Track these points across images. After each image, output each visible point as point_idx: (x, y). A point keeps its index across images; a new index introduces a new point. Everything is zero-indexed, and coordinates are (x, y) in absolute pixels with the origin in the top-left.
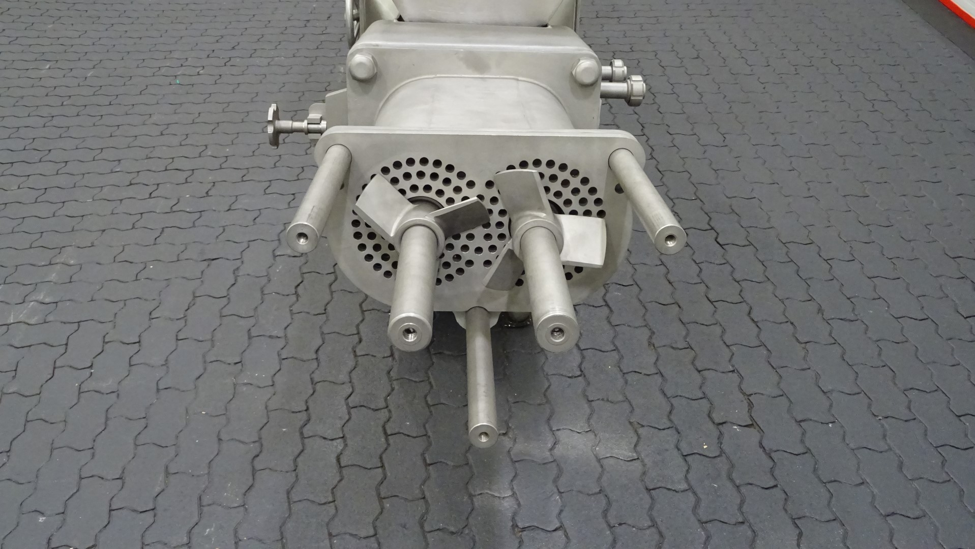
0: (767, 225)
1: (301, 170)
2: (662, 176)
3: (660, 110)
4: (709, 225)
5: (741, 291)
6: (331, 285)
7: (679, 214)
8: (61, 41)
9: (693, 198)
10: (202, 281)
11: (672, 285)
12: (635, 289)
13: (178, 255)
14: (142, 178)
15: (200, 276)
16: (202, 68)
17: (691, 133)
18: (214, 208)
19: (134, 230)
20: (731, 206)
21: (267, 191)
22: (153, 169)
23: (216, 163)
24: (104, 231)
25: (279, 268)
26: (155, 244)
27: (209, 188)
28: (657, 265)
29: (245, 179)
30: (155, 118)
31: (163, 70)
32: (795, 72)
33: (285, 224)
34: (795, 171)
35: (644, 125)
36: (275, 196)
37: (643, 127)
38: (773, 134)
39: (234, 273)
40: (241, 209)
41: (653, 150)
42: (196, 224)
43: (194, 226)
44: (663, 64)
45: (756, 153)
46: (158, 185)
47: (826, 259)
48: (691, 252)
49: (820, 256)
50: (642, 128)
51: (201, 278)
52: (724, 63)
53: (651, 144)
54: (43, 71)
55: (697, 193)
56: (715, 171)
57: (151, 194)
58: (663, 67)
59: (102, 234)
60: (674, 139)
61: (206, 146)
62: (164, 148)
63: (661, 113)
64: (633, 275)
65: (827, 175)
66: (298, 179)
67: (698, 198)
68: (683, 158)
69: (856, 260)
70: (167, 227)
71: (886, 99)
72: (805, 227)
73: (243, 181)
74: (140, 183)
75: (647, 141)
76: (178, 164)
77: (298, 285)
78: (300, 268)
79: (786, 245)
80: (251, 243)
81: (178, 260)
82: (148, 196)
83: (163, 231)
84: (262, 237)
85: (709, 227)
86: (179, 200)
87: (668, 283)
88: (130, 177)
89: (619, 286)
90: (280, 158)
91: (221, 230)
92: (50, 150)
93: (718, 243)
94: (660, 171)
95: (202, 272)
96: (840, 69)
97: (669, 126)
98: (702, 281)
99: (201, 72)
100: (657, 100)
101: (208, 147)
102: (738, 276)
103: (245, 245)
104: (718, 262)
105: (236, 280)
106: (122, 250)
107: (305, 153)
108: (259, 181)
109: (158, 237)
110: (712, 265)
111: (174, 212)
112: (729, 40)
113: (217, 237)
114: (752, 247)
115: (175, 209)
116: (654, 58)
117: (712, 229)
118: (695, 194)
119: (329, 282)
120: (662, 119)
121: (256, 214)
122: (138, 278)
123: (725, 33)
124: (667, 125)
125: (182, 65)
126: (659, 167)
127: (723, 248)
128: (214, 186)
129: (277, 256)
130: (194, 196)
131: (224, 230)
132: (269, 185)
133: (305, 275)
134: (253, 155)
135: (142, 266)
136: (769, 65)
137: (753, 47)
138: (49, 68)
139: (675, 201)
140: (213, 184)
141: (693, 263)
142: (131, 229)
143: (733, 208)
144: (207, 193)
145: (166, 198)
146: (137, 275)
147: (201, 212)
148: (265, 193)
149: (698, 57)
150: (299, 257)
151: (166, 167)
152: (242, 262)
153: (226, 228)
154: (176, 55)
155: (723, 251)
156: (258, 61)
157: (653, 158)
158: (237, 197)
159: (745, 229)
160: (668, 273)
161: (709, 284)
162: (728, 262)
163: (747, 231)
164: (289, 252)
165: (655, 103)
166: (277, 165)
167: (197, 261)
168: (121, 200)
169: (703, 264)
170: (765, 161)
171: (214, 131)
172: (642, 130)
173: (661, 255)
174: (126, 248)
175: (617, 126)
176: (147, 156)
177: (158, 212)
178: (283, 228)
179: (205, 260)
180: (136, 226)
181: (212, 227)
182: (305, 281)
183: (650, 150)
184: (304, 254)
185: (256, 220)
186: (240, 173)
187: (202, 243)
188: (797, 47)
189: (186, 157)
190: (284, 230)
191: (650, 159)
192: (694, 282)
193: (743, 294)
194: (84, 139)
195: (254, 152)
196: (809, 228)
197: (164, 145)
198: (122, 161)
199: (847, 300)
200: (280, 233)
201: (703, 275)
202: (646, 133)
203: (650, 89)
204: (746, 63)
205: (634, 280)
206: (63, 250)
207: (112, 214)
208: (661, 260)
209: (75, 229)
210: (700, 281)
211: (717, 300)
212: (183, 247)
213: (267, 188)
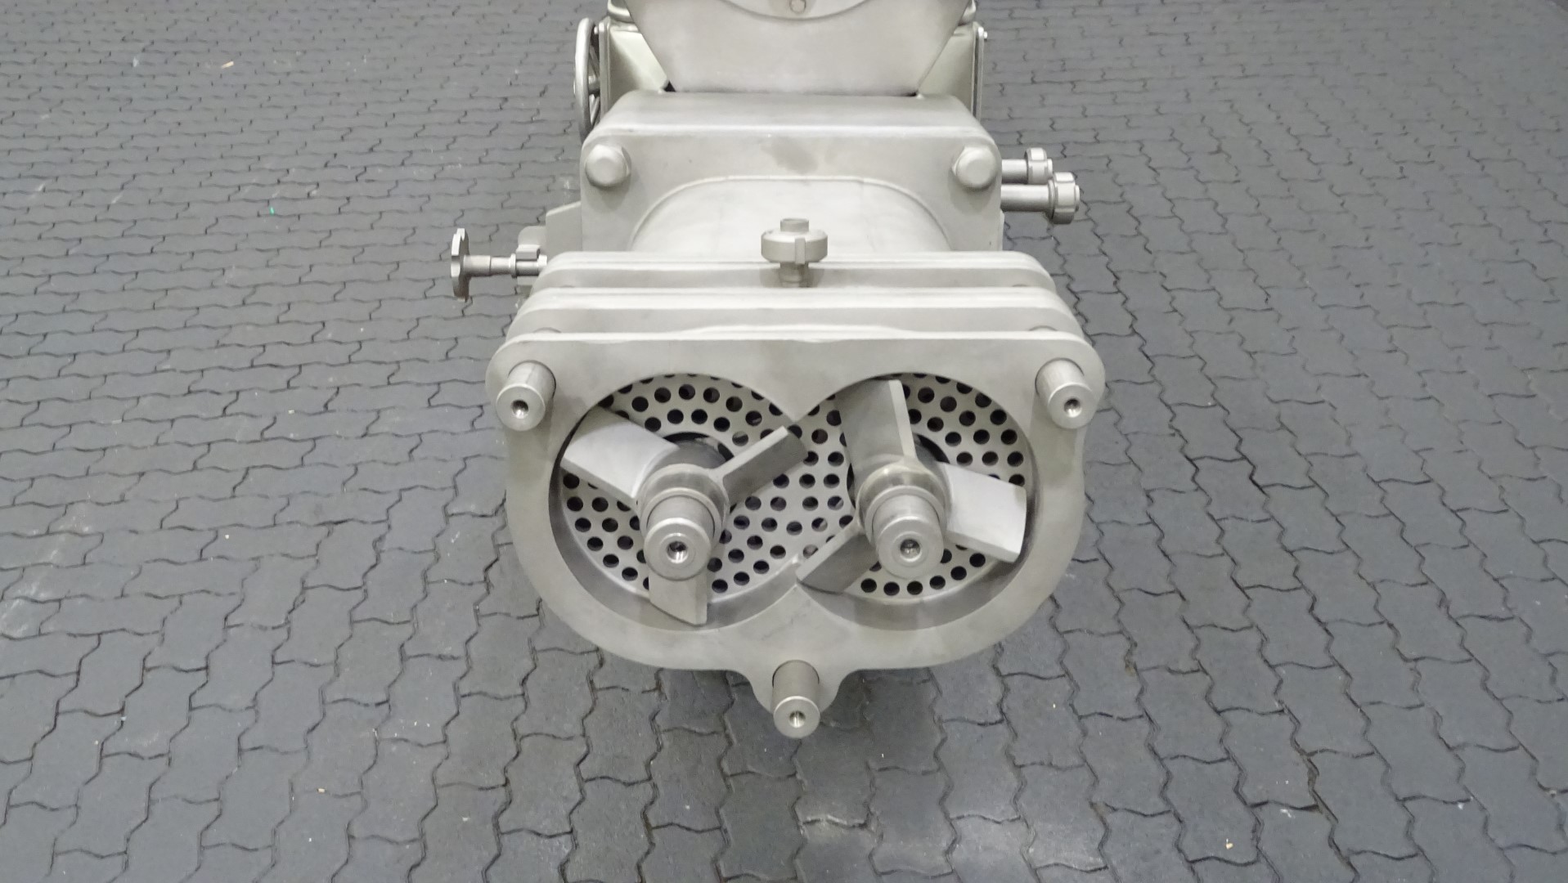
0: (1346, 451)
2: (1152, 365)
3: (1147, 246)
4: (1239, 451)
5: (1297, 569)
7: (1183, 433)
8: (64, 142)
9: (1210, 404)
10: (318, 561)
11: (1170, 560)
12: (1101, 567)
13: (275, 515)
14: (209, 381)
15: (314, 552)
16: (315, 186)
17: (1206, 287)
18: (337, 433)
19: (195, 473)
20: (1279, 417)
21: (433, 402)
22: (230, 365)
23: (341, 353)
24: (142, 474)
25: (455, 536)
26: (234, 497)
27: (329, 397)
28: (1141, 524)
29: (392, 380)
30: (231, 275)
31: (245, 191)
32: (1400, 175)
33: (465, 459)
34: (1398, 353)
35: (1118, 275)
36: (446, 410)
37: (1117, 278)
38: (1357, 286)
39: (375, 547)
40: (387, 433)
41: (1135, 318)
42: (306, 460)
43: (302, 465)
44: (1152, 164)
45: (1327, 318)
46: (238, 393)
47: (1455, 509)
48: (1203, 499)
49: (1444, 504)
50: (1114, 279)
51: (315, 556)
52: (1268, 159)
53: (1131, 309)
54: (33, 196)
55: (1215, 395)
56: (1250, 354)
57: (225, 409)
58: (1155, 170)
59: (139, 480)
60: (1173, 298)
61: (323, 323)
62: (249, 328)
63: (1150, 252)
64: (1097, 543)
65: (1459, 359)
67: (1217, 404)
68: (1191, 334)
69: (1511, 511)
70: (254, 467)
72: (1417, 452)
73: (389, 384)
74: (205, 390)
75: (1124, 303)
76: (273, 355)
77: (491, 566)
78: (493, 537)
79: (1380, 484)
80: (405, 494)
81: (274, 525)
82: (221, 413)
83: (247, 473)
84: (425, 483)
85: (1238, 456)
86: (275, 418)
87: (1161, 555)
88: (188, 379)
89: (1071, 563)
90: (457, 343)
91: (351, 471)
92: (46, 335)
93: (1254, 483)
94: (1147, 357)
95: (318, 546)
96: (1483, 168)
97: (1165, 276)
98: (1224, 552)
99: (314, 193)
100: (1142, 229)
101: (327, 324)
102: (1290, 542)
103: (393, 497)
104: (1255, 517)
105: (377, 560)
106: (175, 507)
108: (419, 385)
109: (239, 484)
110: (1244, 523)
111: (267, 440)
112: (1278, 118)
113: (344, 484)
114: (1316, 489)
115: (267, 434)
116: (1138, 153)
117: (1244, 457)
118: (1212, 395)
120: (1153, 264)
121: (413, 441)
122: (204, 557)
123: (1269, 106)
124: (1161, 273)
125: (279, 182)
126: (1145, 349)
127: (1263, 492)
128: (337, 393)
129: (453, 515)
130: (303, 413)
131: (356, 471)
132: (436, 391)
133: (502, 549)
134: (409, 339)
135: (211, 535)
136: (1351, 163)
137: (1321, 130)
138: (44, 191)
139: (1177, 409)
140: (335, 390)
141: (1209, 520)
142: (192, 470)
143: (1283, 420)
144: (326, 405)
145: (252, 416)
146: (202, 551)
147: (314, 439)
148: (430, 406)
149: (1219, 151)
150: (491, 516)
151: (252, 361)
152: (389, 527)
153: (359, 467)
154: (268, 164)
155: (1262, 497)
156: (415, 172)
157: (1134, 332)
158: (379, 412)
159: (1306, 457)
160: (1163, 536)
161: (1237, 558)
162: (1272, 517)
163: (1310, 462)
164: (473, 508)
165: (1139, 234)
166: (451, 355)
167: (308, 526)
168: (173, 421)
169: (1226, 521)
170: (1343, 337)
171: (338, 297)
172: (1115, 283)
173: (1149, 505)
174: (182, 504)
175: (1069, 276)
176: (218, 342)
177: (238, 440)
178: (461, 466)
179: (323, 524)
180: (199, 466)
181: (334, 466)
182: (502, 558)
183: (1129, 318)
184: (500, 511)
185: (414, 453)
186: (385, 371)
187: (316, 494)
188: (1404, 128)
189: (289, 344)
190: (464, 468)
191: (1131, 335)
192: (1209, 554)
193: (1299, 574)
194: (106, 314)
195: (408, 333)
196: (1424, 454)
197: (249, 324)
198: (173, 353)
199: (1494, 582)
200: (457, 475)
201: (1226, 540)
202: (1122, 288)
203: (1130, 209)
204: (1309, 159)
205: (1099, 551)
206: (71, 508)
207: (157, 444)
208: (1149, 515)
209: (91, 472)
210: (1221, 552)
211: (1252, 584)
212: (283, 502)
213: (432, 397)
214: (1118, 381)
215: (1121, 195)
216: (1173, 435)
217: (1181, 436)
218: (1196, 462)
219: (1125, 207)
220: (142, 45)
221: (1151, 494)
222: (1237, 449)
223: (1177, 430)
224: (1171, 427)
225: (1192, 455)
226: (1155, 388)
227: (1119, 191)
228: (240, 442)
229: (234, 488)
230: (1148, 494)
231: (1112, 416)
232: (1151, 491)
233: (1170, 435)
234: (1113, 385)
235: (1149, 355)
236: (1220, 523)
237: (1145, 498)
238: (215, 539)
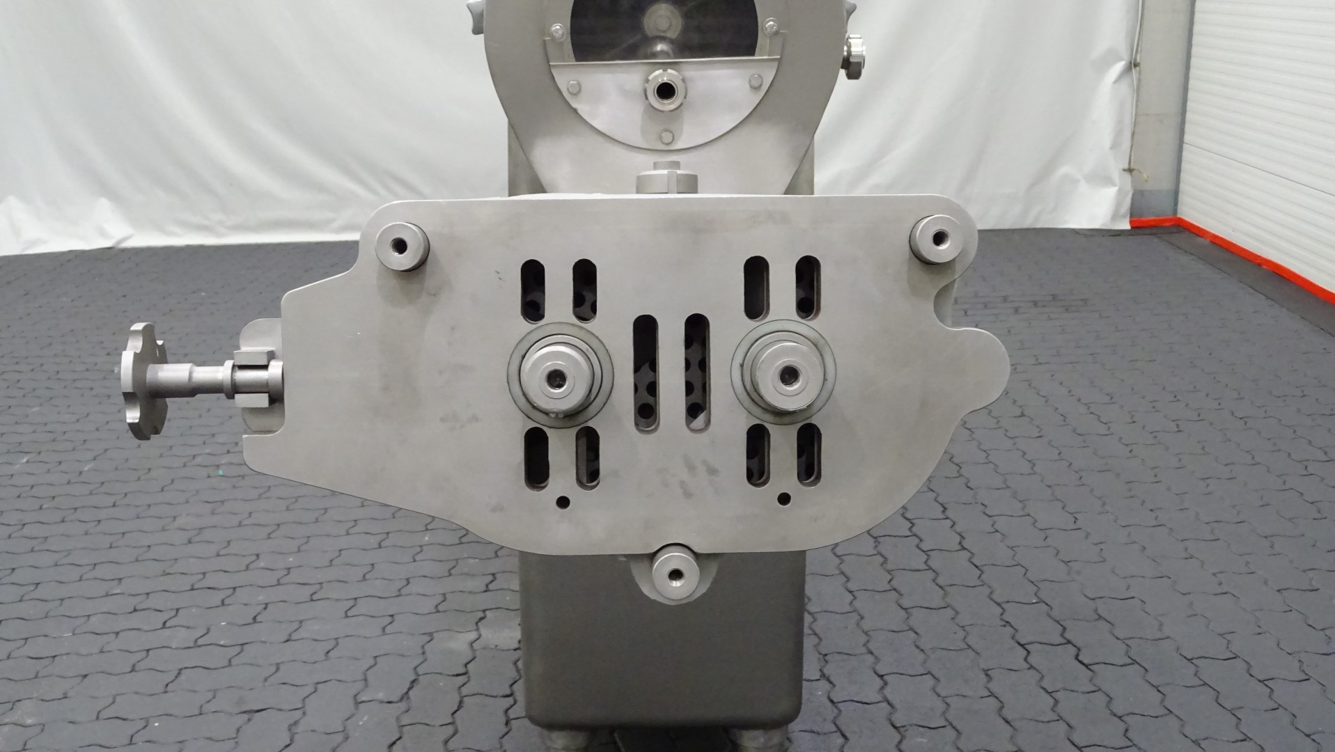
0: (1158, 635)
1: (405, 583)
2: (980, 572)
3: (968, 485)
4: (1064, 638)
5: (1127, 730)
6: (446, 742)
7: (1013, 624)
8: (49, 428)
9: (1034, 601)
10: (237, 742)
11: (1011, 726)
12: (949, 732)
13: (201, 706)
14: (153, 602)
15: (235, 736)
17: (1022, 513)
18: (263, 640)
19: (133, 673)
20: (1096, 610)
21: (350, 614)
22: (173, 589)
23: (271, 578)
24: (85, 676)
25: (363, 719)
26: (166, 692)
27: (258, 611)
28: (982, 697)
29: (315, 597)
30: (180, 522)
31: (199, 460)
32: (1177, 429)
33: (375, 657)
34: (1194, 560)
35: (945, 506)
36: (361, 618)
37: (945, 508)
38: (1152, 510)
39: (290, 730)
40: (307, 638)
41: (963, 537)
42: (234, 662)
43: (230, 665)
45: (1129, 535)
46: (177, 610)
47: (1261, 679)
48: (1038, 676)
49: (1251, 675)
50: (942, 509)
51: (236, 738)
52: (1064, 421)
53: (958, 530)
54: (18, 466)
55: (1038, 594)
56: (1066, 563)
57: (165, 623)
58: (969, 429)
59: (82, 681)
60: (995, 522)
61: (258, 555)
62: (193, 560)
63: (972, 489)
64: (944, 712)
65: (1247, 563)
66: (400, 595)
67: (1041, 601)
68: (1012, 548)
69: (1312, 680)
70: (186, 668)
71: (1325, 458)
72: (1221, 635)
73: (312, 600)
74: (149, 609)
75: (952, 527)
76: (210, 581)
77: (394, 743)
78: (398, 719)
79: (1193, 661)
80: (319, 686)
81: (201, 714)
82: (161, 626)
83: (179, 674)
84: (339, 677)
85: (1063, 641)
86: (208, 629)
87: (1003, 722)
88: (134, 601)
89: (921, 729)
91: (273, 669)
92: (13, 569)
93: (1081, 662)
94: (977, 567)
95: (238, 730)
96: (1246, 423)
97: (986, 506)
98: (1059, 718)
100: (962, 471)
101: (261, 556)
102: (1119, 708)
103: (310, 689)
104: (1084, 689)
105: (292, 740)
106: (111, 701)
108: (337, 600)
109: (172, 682)
110: (1075, 694)
111: (200, 646)
112: (1070, 392)
113: (266, 680)
114: (1136, 666)
115: (200, 642)
117: (1069, 642)
118: (1036, 594)
119: (444, 737)
121: (329, 646)
122: (133, 742)
123: (1061, 384)
124: (982, 504)
125: (228, 452)
126: (974, 560)
127: (1090, 669)
128: (265, 608)
129: (362, 702)
130: (234, 624)
131: (278, 669)
132: (353, 605)
133: (405, 729)
134: (331, 565)
135: (142, 724)
136: (1134, 422)
137: (1107, 399)
138: (27, 462)
139: (1004, 606)
140: (264, 606)
141: (1043, 693)
142: (131, 672)
143: (1100, 612)
144: (255, 618)
145: (189, 628)
146: (132, 736)
147: (242, 645)
148: (347, 616)
149: (1022, 415)
150: (397, 702)
151: (193, 586)
152: (304, 713)
153: (282, 667)
154: (220, 439)
155: (1090, 673)
157: (964, 548)
158: (301, 622)
159: (1123, 640)
160: (1002, 707)
161: (1072, 723)
162: (1100, 690)
163: (1127, 645)
164: (381, 696)
165: (961, 475)
166: (367, 577)
167: (230, 714)
168: (117, 633)
169: (1058, 693)
170: (1145, 548)
171: (272, 536)
172: (943, 511)
173: (988, 682)
174: (118, 699)
176: (164, 571)
177: (174, 647)
178: (372, 662)
179: (245, 712)
180: (137, 669)
181: (258, 666)
182: (405, 737)
183: (958, 538)
184: (405, 698)
185: (330, 654)
186: (307, 591)
187: (241, 688)
188: (1175, 397)
189: (226, 572)
190: (375, 665)
191: (958, 551)
192: (1046, 720)
193: (1129, 734)
194: (69, 552)
195: (331, 561)
196: (1228, 637)
197: (192, 557)
198: (123, 581)
199: (1307, 738)
200: (368, 670)
201: (1059, 708)
202: (950, 516)
203: (952, 458)
204: (1098, 419)
205: (947, 720)
206: (18, 704)
207: (102, 652)
208: (989, 689)
209: (40, 675)
210: (1057, 718)
211: (1088, 744)
212: (210, 695)
213: (349, 610)
214: (951, 585)
216: (1005, 626)
217: (1012, 627)
218: (1027, 647)
221: (989, 672)
222: (1062, 636)
223: (1007, 622)
224: (1002, 620)
225: (1022, 642)
226: (986, 591)
228: (177, 649)
229: (167, 685)
230: (986, 673)
231: (949, 612)
232: (988, 670)
233: (1001, 626)
234: (948, 589)
235: (977, 564)
236: (1053, 695)
237: (984, 676)
238: (145, 727)
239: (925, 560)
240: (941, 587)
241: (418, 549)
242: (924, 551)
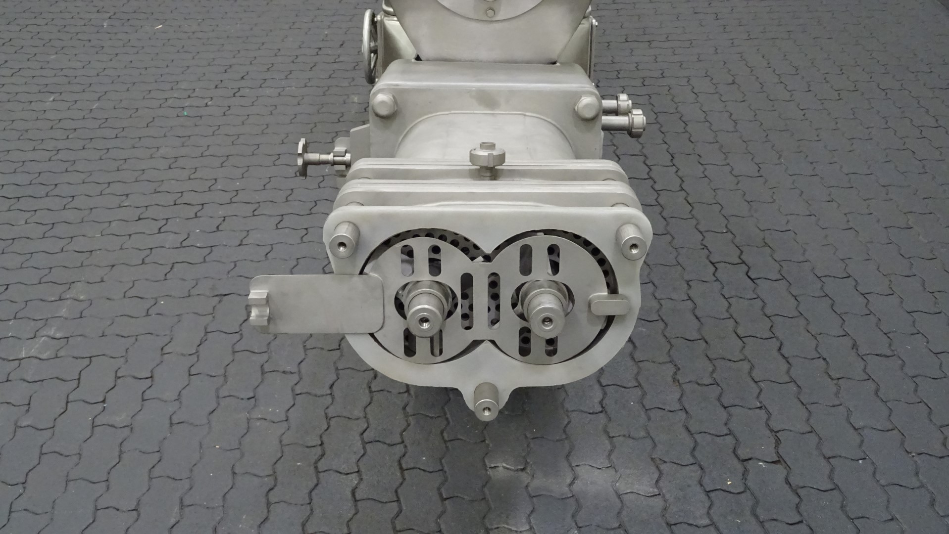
0: (802, 259)
1: (313, 204)
2: (691, 208)
3: (691, 139)
4: (741, 259)
5: (772, 326)
7: (709, 248)
8: (65, 72)
9: (724, 231)
10: (214, 317)
11: (700, 321)
12: (661, 325)
13: (189, 291)
14: (150, 213)
15: (212, 312)
16: (210, 99)
17: (724, 163)
18: (225, 243)
19: (143, 265)
20: (764, 239)
21: (279, 226)
22: (162, 203)
23: (226, 198)
24: (113, 266)
26: (166, 280)
27: (219, 223)
28: (684, 300)
29: (256, 213)
30: (162, 151)
31: (170, 102)
32: (838, 98)
33: (297, 259)
34: (834, 202)
36: (287, 230)
37: (673, 157)
38: (811, 163)
40: (253, 244)
41: (683, 181)
42: (207, 259)
43: (204, 262)
44: (695, 90)
45: (793, 183)
46: (167, 219)
47: (863, 292)
48: (719, 286)
49: (857, 290)
50: (671, 158)
51: (213, 314)
52: (762, 88)
53: (680, 175)
54: (48, 103)
55: (728, 226)
56: (749, 202)
57: (160, 229)
58: (695, 94)
59: (111, 269)
60: (705, 169)
61: (216, 180)
62: (173, 182)
63: (692, 142)
64: (658, 311)
65: (868, 206)
66: (311, 214)
67: (729, 231)
68: (714, 190)
69: (895, 295)
70: (177, 263)
71: (936, 125)
72: (842, 260)
73: (254, 215)
74: (148, 218)
75: (677, 172)
76: (187, 198)
79: (821, 278)
81: (189, 296)
82: (157, 231)
83: (173, 266)
85: (740, 261)
86: (189, 234)
87: (695, 317)
88: (139, 211)
89: (643, 322)
90: (292, 192)
91: (232, 265)
92: (56, 185)
93: (749, 277)
94: (690, 204)
95: (214, 307)
96: (886, 94)
97: (700, 156)
99: (209, 103)
100: (688, 129)
101: (218, 180)
102: (769, 311)
104: (749, 296)
106: (132, 285)
107: (318, 187)
108: (270, 216)
109: (169, 272)
110: (742, 300)
111: (184, 247)
112: (768, 64)
113: (229, 272)
114: (784, 281)
115: (184, 244)
116: (686, 84)
117: (744, 262)
118: (726, 226)
121: (268, 249)
122: (149, 314)
123: (763, 57)
124: (698, 155)
125: (189, 97)
126: (688, 199)
127: (754, 282)
128: (224, 220)
130: (205, 232)
131: (235, 266)
132: (281, 219)
134: (265, 189)
135: (153, 301)
136: (810, 91)
137: (793, 71)
138: (54, 100)
139: (704, 234)
140: (223, 219)
141: (722, 298)
142: (140, 264)
143: (766, 241)
144: (218, 227)
145: (175, 233)
146: (148, 310)
147: (211, 247)
148: (277, 228)
149: (733, 83)
151: (175, 201)
153: (238, 264)
154: (183, 85)
155: (754, 285)
156: (268, 92)
157: (682, 189)
158: (248, 231)
159: (779, 262)
160: (696, 307)
161: (738, 320)
162: (758, 297)
163: (780, 265)
165: (686, 131)
166: (289, 199)
167: (208, 297)
168: (130, 235)
169: (732, 299)
170: (802, 192)
171: (224, 165)
172: (672, 160)
173: (688, 289)
174: (136, 284)
175: (645, 156)
176: (155, 190)
177: (167, 247)
178: (295, 263)
179: (216, 296)
180: (146, 261)
181: (223, 263)
183: (679, 181)
185: (268, 255)
186: (251, 208)
187: (213, 278)
188: (841, 70)
189: (196, 192)
190: (297, 265)
191: (679, 191)
192: (722, 317)
193: (774, 330)
194: (91, 173)
195: (265, 186)
196: (846, 261)
197: (173, 179)
198: (129, 196)
199: (884, 335)
200: (293, 268)
201: (732, 310)
202: (676, 164)
203: (681, 117)
204: (785, 88)
205: (659, 316)
206: (73, 285)
207: (121, 249)
208: (688, 295)
209: (84, 264)
210: (729, 316)
211: (746, 335)
212: (194, 283)
213: (279, 223)
214: (671, 217)
215: (676, 109)
216: (703, 249)
217: (708, 249)
218: (716, 265)
219: (678, 115)
220: (108, 15)
221: (690, 283)
222: (739, 257)
223: (706, 247)
224: (702, 244)
225: (713, 261)
226: (694, 222)
227: (675, 106)
228: (169, 248)
229: (166, 275)
230: (688, 282)
231: (668, 237)
232: (690, 281)
233: (701, 249)
234: (669, 220)
235: (690, 202)
236: (729, 300)
237: (686, 285)
238: (155, 304)
239: (656, 197)
240: (665, 219)
241: (321, 179)
242: (656, 191)
